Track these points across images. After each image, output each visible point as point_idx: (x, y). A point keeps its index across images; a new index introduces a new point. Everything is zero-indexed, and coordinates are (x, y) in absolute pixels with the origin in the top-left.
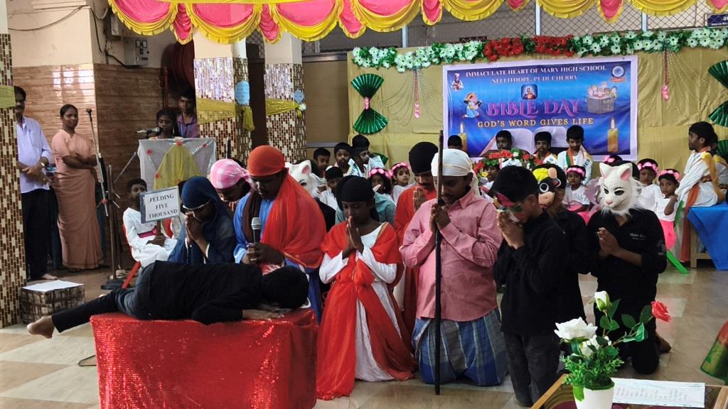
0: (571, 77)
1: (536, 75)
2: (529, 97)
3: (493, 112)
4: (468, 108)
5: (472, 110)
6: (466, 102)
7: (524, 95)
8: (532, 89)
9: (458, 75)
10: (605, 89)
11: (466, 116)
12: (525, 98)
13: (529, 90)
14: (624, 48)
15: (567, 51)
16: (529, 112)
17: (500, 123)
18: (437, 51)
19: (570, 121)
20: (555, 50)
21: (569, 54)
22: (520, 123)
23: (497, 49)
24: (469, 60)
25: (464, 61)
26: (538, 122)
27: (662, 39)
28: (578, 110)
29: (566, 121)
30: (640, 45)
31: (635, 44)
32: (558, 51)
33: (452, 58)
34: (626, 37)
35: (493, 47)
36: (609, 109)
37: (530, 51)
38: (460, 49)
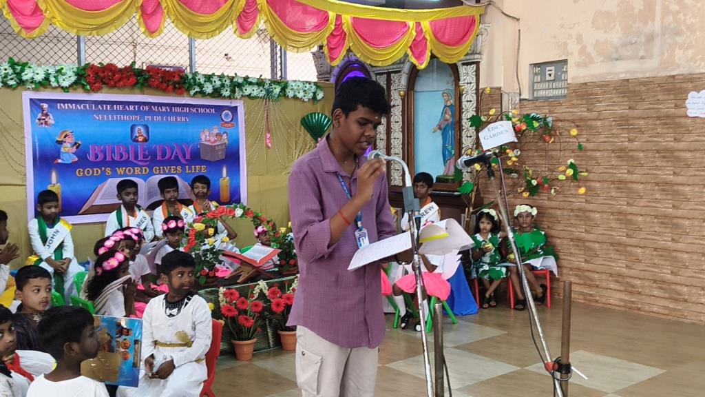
0: (183, 119)
1: (147, 113)
2: (140, 139)
3: (97, 157)
4: (62, 150)
5: (68, 154)
6: (60, 143)
7: (134, 137)
8: (143, 130)
9: (45, 106)
10: (217, 135)
11: (60, 161)
12: (135, 140)
13: (140, 131)
14: (233, 92)
15: (180, 88)
16: (140, 158)
17: (105, 171)
18: (17, 71)
19: (183, 169)
20: (168, 86)
21: (180, 91)
22: (130, 170)
23: (102, 75)
24: (62, 88)
25: (55, 88)
26: (151, 170)
27: (266, 86)
28: (191, 157)
29: (179, 168)
30: (248, 90)
31: (244, 88)
32: (170, 88)
33: (40, 82)
34: (235, 80)
35: (97, 73)
36: (221, 156)
37: (142, 85)
38: (52, 71)
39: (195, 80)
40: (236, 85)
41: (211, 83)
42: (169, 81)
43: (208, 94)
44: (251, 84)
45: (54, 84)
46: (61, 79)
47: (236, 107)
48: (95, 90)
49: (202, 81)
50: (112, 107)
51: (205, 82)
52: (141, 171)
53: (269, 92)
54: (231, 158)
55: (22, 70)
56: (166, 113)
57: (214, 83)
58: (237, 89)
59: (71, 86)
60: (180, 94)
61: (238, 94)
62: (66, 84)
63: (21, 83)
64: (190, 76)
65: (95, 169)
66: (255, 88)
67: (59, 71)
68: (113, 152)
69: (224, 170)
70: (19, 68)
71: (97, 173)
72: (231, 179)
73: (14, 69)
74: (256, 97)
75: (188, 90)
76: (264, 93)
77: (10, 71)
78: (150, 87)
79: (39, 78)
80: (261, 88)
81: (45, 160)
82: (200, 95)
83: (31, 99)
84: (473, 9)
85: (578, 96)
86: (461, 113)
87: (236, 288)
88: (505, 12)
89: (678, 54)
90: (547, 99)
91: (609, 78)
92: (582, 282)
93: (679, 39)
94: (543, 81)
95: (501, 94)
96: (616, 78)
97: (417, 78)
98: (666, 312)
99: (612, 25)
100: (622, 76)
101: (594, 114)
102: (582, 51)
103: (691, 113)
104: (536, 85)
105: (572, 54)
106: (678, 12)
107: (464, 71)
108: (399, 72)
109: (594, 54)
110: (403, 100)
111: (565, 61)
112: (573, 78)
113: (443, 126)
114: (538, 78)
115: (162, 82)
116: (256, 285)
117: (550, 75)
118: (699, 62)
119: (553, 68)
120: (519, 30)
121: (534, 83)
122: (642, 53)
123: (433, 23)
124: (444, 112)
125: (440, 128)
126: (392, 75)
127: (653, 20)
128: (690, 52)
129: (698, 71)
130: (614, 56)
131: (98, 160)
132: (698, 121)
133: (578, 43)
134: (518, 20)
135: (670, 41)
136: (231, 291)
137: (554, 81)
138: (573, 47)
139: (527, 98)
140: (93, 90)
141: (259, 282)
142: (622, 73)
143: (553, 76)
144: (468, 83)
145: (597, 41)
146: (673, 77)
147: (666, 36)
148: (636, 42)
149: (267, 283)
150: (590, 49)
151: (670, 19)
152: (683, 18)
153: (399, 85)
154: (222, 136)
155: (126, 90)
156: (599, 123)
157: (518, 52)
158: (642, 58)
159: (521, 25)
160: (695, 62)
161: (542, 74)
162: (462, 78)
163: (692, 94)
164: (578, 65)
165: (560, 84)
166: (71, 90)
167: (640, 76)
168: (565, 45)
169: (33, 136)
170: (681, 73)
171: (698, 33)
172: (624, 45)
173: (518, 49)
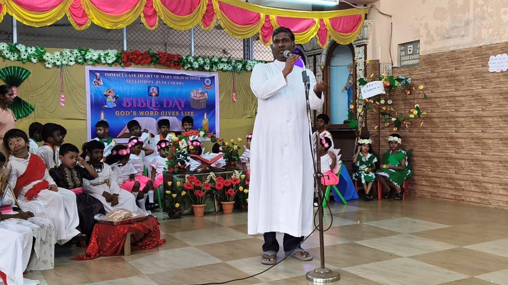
0: (180, 83)
1: (158, 79)
2: (154, 94)
3: (127, 104)
4: (108, 100)
5: (111, 102)
7: (150, 93)
8: (155, 90)
9: (98, 74)
10: (201, 93)
11: (106, 106)
12: (151, 95)
13: (153, 90)
14: (211, 67)
15: (178, 65)
16: (154, 106)
17: (132, 113)
18: (82, 54)
19: (180, 113)
20: (171, 63)
21: (178, 67)
22: (147, 113)
23: (131, 57)
24: (108, 64)
25: (104, 64)
26: (160, 113)
27: (233, 64)
28: (185, 106)
29: (177, 113)
30: (221, 66)
31: (218, 65)
32: (172, 64)
33: (95, 61)
34: (213, 60)
35: (128, 57)
36: (203, 106)
37: (155, 62)
38: (102, 54)
39: (187, 60)
40: (213, 64)
41: (198, 62)
42: (171, 60)
43: (196, 68)
44: (223, 62)
45: (104, 62)
46: (107, 58)
47: (214, 76)
48: (128, 66)
49: (192, 61)
50: (137, 76)
51: (194, 61)
52: (154, 114)
53: (234, 68)
54: (210, 107)
55: (85, 54)
56: (169, 80)
57: (199, 62)
58: (214, 65)
59: (113, 63)
60: (179, 69)
61: (214, 69)
62: (110, 62)
63: (85, 60)
64: (184, 58)
65: (126, 112)
66: (226, 65)
67: (107, 54)
68: (137, 102)
69: (205, 114)
70: (83, 52)
71: (128, 114)
72: (210, 119)
73: (81, 53)
74: (226, 71)
75: (183, 66)
76: (231, 68)
77: (79, 54)
78: (160, 63)
79: (95, 58)
80: (229, 65)
81: (98, 105)
82: (191, 69)
83: (90, 71)
84: (359, 10)
85: (426, 63)
86: (356, 77)
87: (195, 176)
88: (381, 11)
89: (484, 32)
90: (408, 66)
91: (444, 50)
92: (429, 184)
93: (484, 23)
94: (406, 55)
95: (379, 64)
96: (448, 50)
97: (332, 58)
98: (479, 201)
99: (445, 16)
100: (451, 49)
101: (435, 75)
102: (428, 34)
103: (491, 70)
104: (402, 57)
105: (422, 36)
106: (483, 5)
107: (358, 51)
108: (321, 54)
109: (435, 35)
110: (323, 72)
111: (419, 41)
112: (423, 52)
113: (348, 88)
114: (403, 53)
115: (167, 61)
116: (208, 175)
117: (410, 51)
118: (496, 37)
119: (412, 46)
120: (392, 23)
121: (401, 56)
122: (462, 33)
123: (332, 20)
124: (349, 78)
125: (346, 89)
126: (317, 56)
127: (469, 11)
128: (491, 30)
129: (495, 43)
130: (446, 36)
131: (128, 106)
132: (496, 74)
133: (426, 29)
134: (391, 16)
135: (478, 24)
136: (192, 176)
137: (412, 54)
138: (423, 32)
139: (397, 66)
140: (126, 66)
141: (210, 173)
142: (452, 46)
143: (412, 51)
144: (360, 58)
145: (437, 27)
146: (481, 47)
147: (477, 21)
148: (459, 27)
149: (215, 174)
150: (432, 33)
151: (478, 9)
152: (486, 9)
153: (320, 63)
154: (204, 94)
155: (146, 66)
156: (438, 80)
157: (391, 37)
158: (463, 36)
159: (393, 20)
160: (493, 37)
161: (406, 50)
162: (356, 56)
163: (492, 57)
164: (426, 43)
165: (416, 56)
166: (113, 65)
167: (461, 48)
168: (418, 30)
169: (91, 92)
170: (485, 44)
171: (495, 18)
172: (452, 29)
173: (391, 35)
